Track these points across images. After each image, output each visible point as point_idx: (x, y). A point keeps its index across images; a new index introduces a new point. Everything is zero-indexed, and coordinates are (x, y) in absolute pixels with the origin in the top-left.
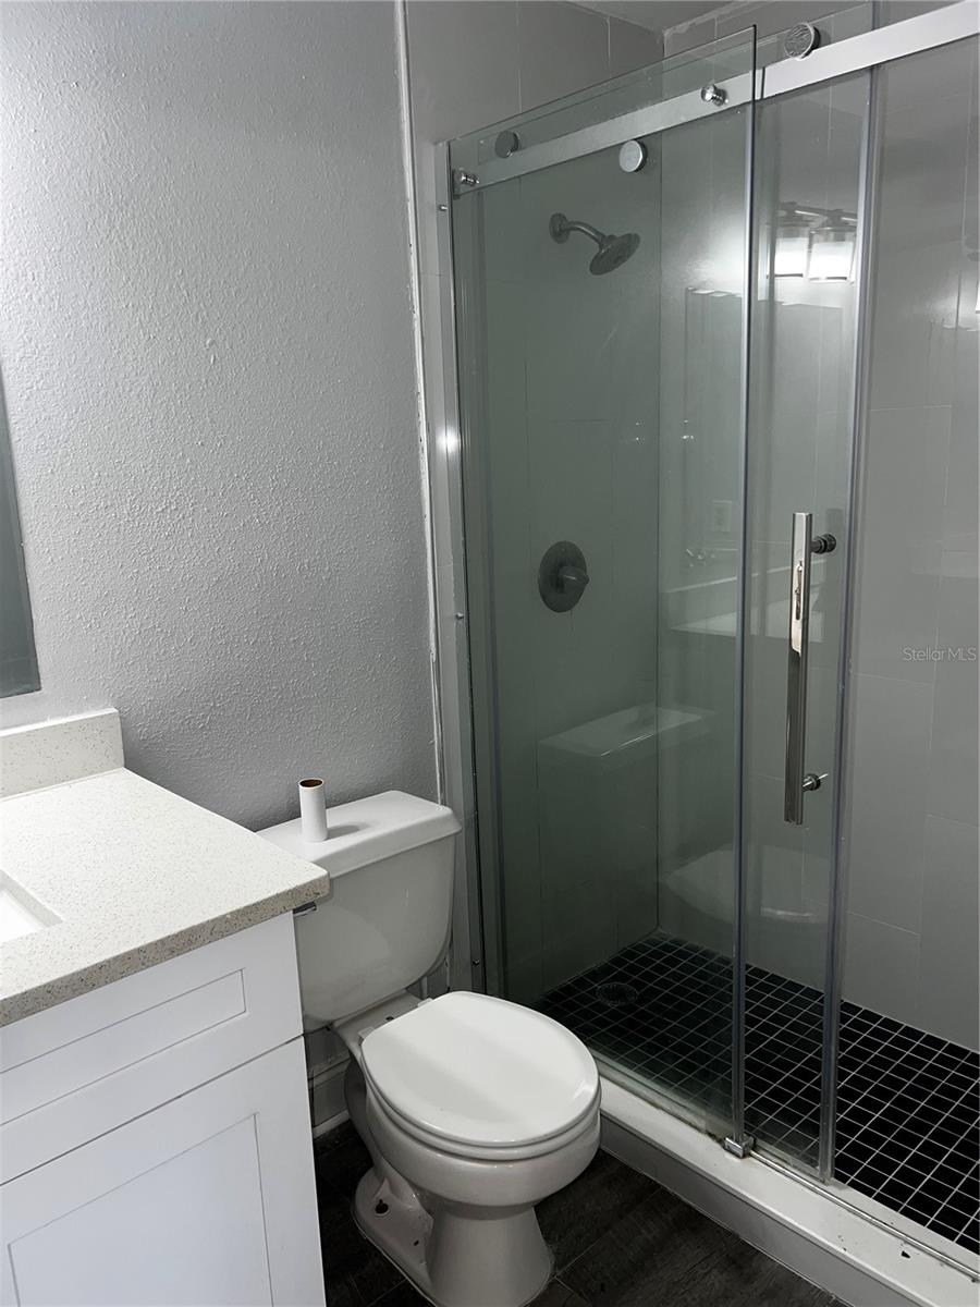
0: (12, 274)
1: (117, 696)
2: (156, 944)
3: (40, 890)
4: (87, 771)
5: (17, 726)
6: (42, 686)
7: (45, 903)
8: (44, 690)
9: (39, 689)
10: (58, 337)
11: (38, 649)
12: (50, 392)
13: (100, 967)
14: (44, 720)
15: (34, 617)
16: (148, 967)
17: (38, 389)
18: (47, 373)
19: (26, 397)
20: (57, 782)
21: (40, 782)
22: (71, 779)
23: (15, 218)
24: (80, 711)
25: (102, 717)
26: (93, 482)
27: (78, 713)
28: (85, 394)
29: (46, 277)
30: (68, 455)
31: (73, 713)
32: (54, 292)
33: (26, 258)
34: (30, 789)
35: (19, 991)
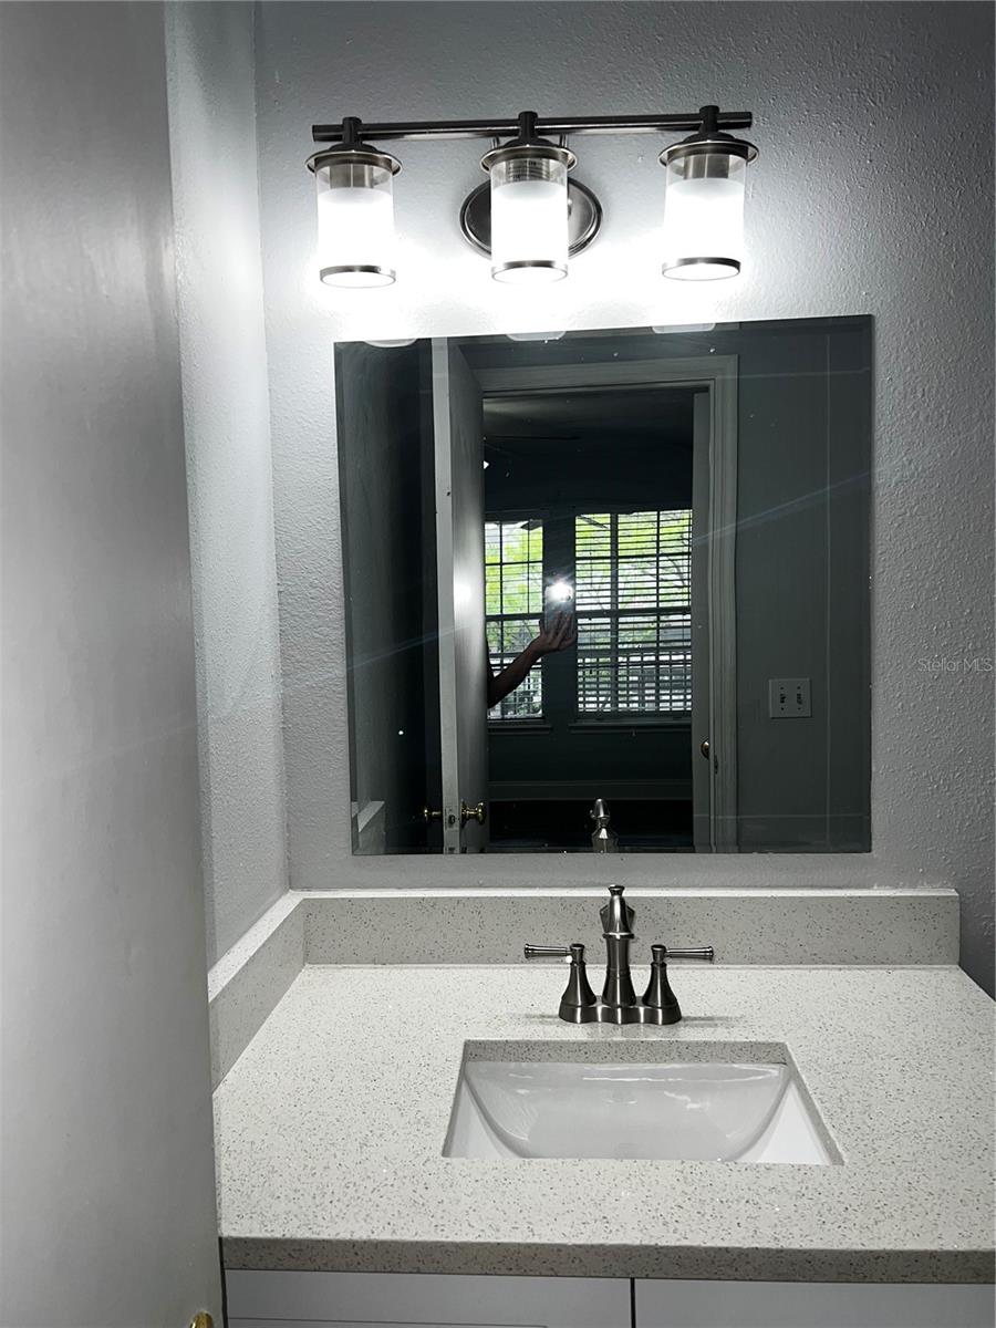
0: (899, 394)
1: (959, 876)
2: (956, 1255)
3: (827, 1105)
4: (911, 958)
5: (840, 888)
6: (873, 847)
7: (828, 1126)
8: (873, 852)
9: (870, 851)
10: (942, 456)
11: (874, 806)
12: (924, 518)
13: (877, 1256)
14: (869, 887)
15: (874, 769)
16: (941, 1282)
17: (911, 516)
18: (925, 497)
19: (896, 525)
20: (875, 963)
21: (856, 958)
22: (892, 963)
23: (911, 332)
24: (913, 886)
25: (938, 898)
26: (963, 620)
27: (910, 887)
28: (966, 519)
29: (937, 391)
30: (936, 588)
31: (903, 887)
32: (943, 407)
33: (917, 374)
34: (844, 962)
35: (773, 1245)
